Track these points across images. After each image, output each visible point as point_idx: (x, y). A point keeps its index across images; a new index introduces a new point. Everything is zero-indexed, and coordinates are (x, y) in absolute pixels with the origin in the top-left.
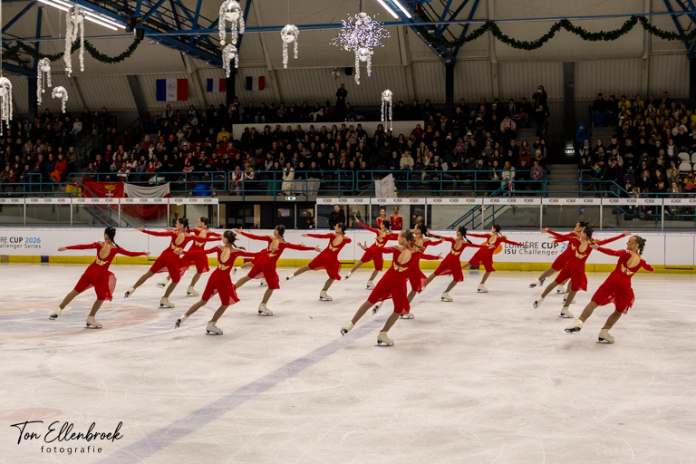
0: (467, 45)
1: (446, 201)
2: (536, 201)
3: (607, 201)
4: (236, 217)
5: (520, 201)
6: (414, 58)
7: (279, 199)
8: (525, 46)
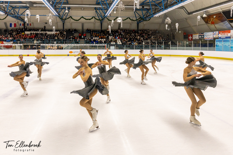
0: (67, 20)
1: (63, 45)
2: (78, 45)
3: (89, 45)
4: (25, 47)
5: (76, 45)
6: (58, 21)
7: (34, 44)
8: (76, 20)
